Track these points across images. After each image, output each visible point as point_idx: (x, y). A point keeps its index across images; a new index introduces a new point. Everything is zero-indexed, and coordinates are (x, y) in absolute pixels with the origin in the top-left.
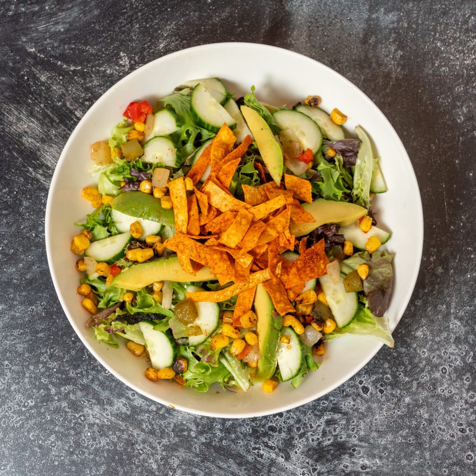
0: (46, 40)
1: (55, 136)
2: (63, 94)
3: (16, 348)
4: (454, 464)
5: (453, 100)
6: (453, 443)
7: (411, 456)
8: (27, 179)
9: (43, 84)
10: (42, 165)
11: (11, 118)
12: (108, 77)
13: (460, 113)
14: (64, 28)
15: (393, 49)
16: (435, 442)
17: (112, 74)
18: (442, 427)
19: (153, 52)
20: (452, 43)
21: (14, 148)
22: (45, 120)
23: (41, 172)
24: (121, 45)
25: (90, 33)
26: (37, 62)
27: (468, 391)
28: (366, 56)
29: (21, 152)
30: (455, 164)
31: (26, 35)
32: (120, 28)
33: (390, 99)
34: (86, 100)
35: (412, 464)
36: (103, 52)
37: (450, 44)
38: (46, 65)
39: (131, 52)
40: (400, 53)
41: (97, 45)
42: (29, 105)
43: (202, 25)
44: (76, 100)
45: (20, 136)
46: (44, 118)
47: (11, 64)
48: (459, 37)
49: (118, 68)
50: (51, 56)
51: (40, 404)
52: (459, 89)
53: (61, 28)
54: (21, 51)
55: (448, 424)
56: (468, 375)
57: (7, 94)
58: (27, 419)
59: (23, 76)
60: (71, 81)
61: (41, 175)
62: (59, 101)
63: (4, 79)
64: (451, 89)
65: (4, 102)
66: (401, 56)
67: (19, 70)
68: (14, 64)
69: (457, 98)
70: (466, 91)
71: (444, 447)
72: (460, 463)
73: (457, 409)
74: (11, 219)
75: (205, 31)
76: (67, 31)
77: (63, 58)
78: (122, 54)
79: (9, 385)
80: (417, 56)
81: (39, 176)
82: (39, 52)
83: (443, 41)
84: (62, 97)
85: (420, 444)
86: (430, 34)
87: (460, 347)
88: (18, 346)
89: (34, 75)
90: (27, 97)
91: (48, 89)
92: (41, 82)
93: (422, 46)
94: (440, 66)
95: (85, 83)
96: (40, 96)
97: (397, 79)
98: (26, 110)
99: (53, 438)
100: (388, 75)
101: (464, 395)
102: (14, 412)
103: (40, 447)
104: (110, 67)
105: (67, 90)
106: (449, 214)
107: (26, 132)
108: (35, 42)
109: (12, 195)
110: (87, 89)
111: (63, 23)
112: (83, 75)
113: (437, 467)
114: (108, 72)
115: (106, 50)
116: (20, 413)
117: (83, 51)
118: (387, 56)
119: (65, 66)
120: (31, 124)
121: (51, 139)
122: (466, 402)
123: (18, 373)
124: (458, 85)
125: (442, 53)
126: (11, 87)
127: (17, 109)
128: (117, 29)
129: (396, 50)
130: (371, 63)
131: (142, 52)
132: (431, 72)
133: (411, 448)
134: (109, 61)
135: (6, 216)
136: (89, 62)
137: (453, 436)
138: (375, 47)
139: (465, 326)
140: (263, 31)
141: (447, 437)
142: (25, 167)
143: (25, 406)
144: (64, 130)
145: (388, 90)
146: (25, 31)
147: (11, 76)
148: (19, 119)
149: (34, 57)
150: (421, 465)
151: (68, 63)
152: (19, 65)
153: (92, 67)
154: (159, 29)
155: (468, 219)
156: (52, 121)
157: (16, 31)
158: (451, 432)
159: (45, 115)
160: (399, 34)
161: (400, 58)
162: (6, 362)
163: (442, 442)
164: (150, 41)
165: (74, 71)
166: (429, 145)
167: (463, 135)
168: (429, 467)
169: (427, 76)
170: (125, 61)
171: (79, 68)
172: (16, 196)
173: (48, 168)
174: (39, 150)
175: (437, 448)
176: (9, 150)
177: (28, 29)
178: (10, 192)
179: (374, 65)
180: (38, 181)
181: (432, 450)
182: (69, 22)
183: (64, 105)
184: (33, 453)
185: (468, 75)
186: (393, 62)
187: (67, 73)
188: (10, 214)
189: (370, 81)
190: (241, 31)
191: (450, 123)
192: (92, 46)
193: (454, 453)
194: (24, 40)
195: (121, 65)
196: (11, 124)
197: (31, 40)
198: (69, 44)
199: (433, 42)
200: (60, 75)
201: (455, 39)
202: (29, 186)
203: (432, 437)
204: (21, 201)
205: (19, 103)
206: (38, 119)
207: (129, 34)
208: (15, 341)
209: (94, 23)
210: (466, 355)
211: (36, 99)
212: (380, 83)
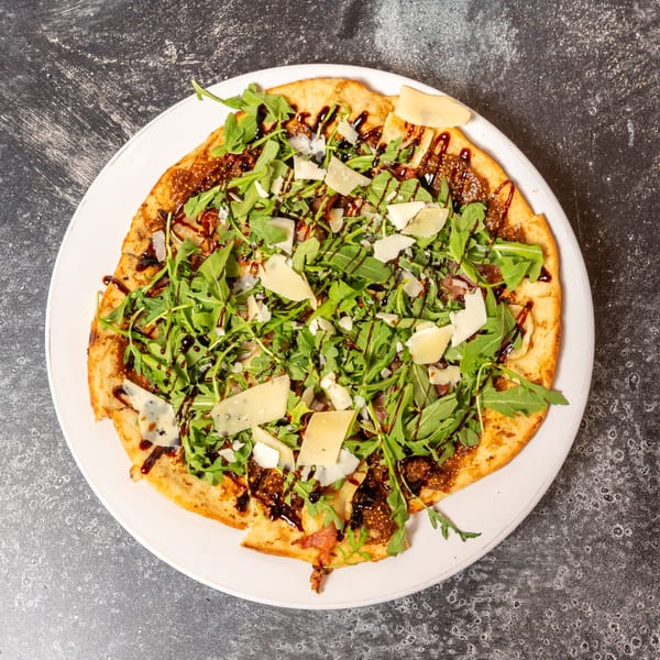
0: (71, 27)
1: (87, 145)
2: (95, 93)
3: (45, 411)
4: (599, 540)
5: (583, 87)
6: (597, 513)
7: (545, 532)
8: (53, 200)
9: (70, 82)
10: (71, 183)
11: (31, 126)
12: (151, 72)
13: (592, 103)
14: (94, 12)
15: (506, 26)
16: (574, 514)
17: (156, 67)
18: (583, 495)
19: (206, 39)
20: (580, 17)
21: (36, 163)
22: (74, 127)
23: (70, 191)
24: (166, 30)
25: (126, 18)
26: (63, 55)
27: (613, 448)
28: (473, 36)
29: (44, 167)
30: (588, 167)
31: (47, 22)
32: (164, 10)
33: (504, 88)
34: (125, 101)
35: (546, 542)
36: (144, 41)
37: (576, 19)
38: (74, 59)
39: (178, 40)
40: (515, 31)
41: (135, 31)
42: (52, 109)
43: (266, 3)
44: (111, 100)
45: (43, 147)
46: (73, 124)
47: (29, 59)
48: (588, 10)
49: (162, 60)
50: (80, 47)
51: (77, 481)
52: (590, 74)
53: (90, 12)
54: (42, 42)
55: (590, 490)
56: (613, 428)
57: (25, 96)
58: (62, 499)
59: (45, 73)
60: (105, 77)
61: (70, 195)
62: (90, 103)
63: (20, 77)
64: (579, 74)
65: (22, 107)
66: (517, 35)
67: (40, 66)
68: (32, 58)
69: (589, 84)
70: (599, 76)
71: (586, 519)
72: (606, 539)
73: (600, 472)
74: (34, 251)
75: (271, 11)
76: (98, 15)
77: (93, 48)
78: (167, 42)
79: (38, 458)
80: (536, 34)
81: (68, 196)
82: (64, 42)
83: (567, 15)
84: (93, 98)
85: (556, 516)
86: (551, 7)
87: (602, 393)
88: (47, 408)
89: (59, 71)
90: (50, 99)
91: (76, 88)
92: (67, 79)
93: (542, 21)
94: (565, 46)
95: (122, 80)
96: (67, 96)
97: (512, 64)
98: (49, 116)
99: (94, 522)
100: (501, 59)
101: (609, 454)
102: (45, 491)
103: (79, 533)
104: (154, 59)
105: (100, 89)
106: (582, 229)
107: (50, 143)
108: (59, 30)
109: (35, 221)
110: (125, 87)
111: (93, 6)
112: (120, 69)
113: (577, 544)
114: (151, 64)
115: (148, 37)
116: (52, 492)
117: (119, 40)
118: (499, 36)
119: (96, 59)
120: (56, 132)
121: (82, 149)
122: (612, 463)
123: (48, 442)
124: (589, 69)
125: (567, 30)
126: (30, 87)
127: (38, 115)
128: (160, 11)
129: (510, 28)
130: (479, 44)
131: (192, 39)
132: (554, 53)
133: (545, 522)
134: (151, 51)
135: (28, 247)
136: (126, 53)
137: (596, 505)
138: (483, 24)
139: (607, 368)
140: (343, 8)
141: (589, 507)
142: (51, 186)
143: (58, 483)
144: (98, 139)
145: (501, 78)
146: (46, 17)
147: (30, 73)
148: (41, 127)
149: (59, 49)
150: (557, 543)
151: (100, 55)
152: (40, 60)
153: (131, 59)
154: (212, 9)
155: (606, 234)
156: (82, 128)
157: (34, 17)
158: (593, 500)
159: (74, 121)
160: (513, 8)
161: (515, 38)
162: (34, 430)
163: (583, 513)
164: (202, 25)
165: (108, 65)
166: (555, 144)
167: (597, 130)
168: (568, 545)
169: (550, 59)
170: (172, 51)
171: (115, 61)
172: (40, 223)
173: (79, 186)
174: (67, 164)
175: (577, 521)
176: (30, 166)
177: (49, 14)
178: (33, 217)
179: (483, 47)
180: (67, 202)
181: (571, 524)
182: (100, 5)
183: (97, 107)
184: (71, 543)
185: (600, 57)
186: (506, 42)
187: (100, 67)
188: (32, 245)
189: (478, 67)
190: (315, 10)
191: (580, 116)
192: (130, 33)
193: (598, 527)
194: (45, 28)
195: (166, 56)
196: (31, 133)
197: (54, 28)
198: (102, 31)
199: (556, 17)
200: (91, 70)
201: (583, 12)
202: (56, 210)
203: (570, 507)
204: (46, 228)
205: (40, 106)
206: (65, 126)
207: (175, 17)
208: (44, 403)
209: (132, 5)
210: (609, 404)
211: (62, 101)
212: (492, 69)
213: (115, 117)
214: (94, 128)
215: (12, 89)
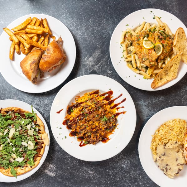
213: (99, 64)
214: (98, 60)
215: (104, 48)
